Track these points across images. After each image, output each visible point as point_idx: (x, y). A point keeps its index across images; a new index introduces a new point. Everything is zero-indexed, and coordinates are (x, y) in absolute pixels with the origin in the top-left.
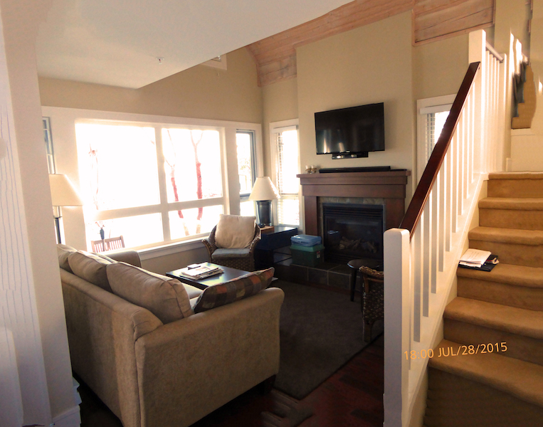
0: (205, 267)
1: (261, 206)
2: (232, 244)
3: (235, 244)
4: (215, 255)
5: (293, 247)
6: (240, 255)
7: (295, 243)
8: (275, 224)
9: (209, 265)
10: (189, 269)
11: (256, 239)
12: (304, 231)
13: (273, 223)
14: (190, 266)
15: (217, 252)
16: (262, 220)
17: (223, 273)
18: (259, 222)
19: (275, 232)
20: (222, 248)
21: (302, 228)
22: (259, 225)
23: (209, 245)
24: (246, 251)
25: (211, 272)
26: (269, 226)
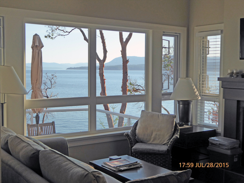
0: (125, 160)
1: (181, 106)
2: (152, 140)
3: (154, 140)
4: (135, 149)
5: (210, 148)
6: (159, 151)
7: (212, 144)
8: (194, 124)
9: (128, 158)
10: (111, 159)
11: (174, 137)
12: (222, 133)
13: (192, 123)
14: (111, 157)
15: (138, 146)
16: (182, 119)
17: (141, 167)
18: (178, 121)
19: (194, 131)
20: (142, 142)
21: (221, 130)
22: (178, 123)
23: (130, 139)
24: (164, 148)
25: (130, 165)
26: (188, 125)
